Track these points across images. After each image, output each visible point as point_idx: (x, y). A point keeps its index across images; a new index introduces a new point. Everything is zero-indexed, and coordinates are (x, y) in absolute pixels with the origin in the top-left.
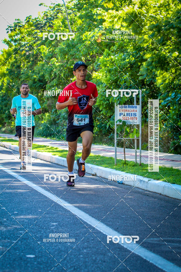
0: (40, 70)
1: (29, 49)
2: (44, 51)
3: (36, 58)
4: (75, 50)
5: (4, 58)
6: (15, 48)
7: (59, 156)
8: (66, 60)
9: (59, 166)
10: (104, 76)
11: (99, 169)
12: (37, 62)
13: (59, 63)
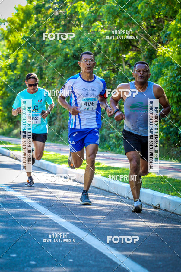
0: (76, 41)
1: (59, 6)
2: (83, 10)
3: (69, 22)
4: (132, 9)
5: (20, 20)
6: (37, 5)
7: (102, 176)
8: (117, 26)
9: (102, 192)
10: (176, 53)
11: (164, 197)
12: (72, 27)
13: (106, 31)
